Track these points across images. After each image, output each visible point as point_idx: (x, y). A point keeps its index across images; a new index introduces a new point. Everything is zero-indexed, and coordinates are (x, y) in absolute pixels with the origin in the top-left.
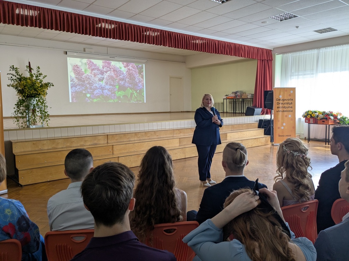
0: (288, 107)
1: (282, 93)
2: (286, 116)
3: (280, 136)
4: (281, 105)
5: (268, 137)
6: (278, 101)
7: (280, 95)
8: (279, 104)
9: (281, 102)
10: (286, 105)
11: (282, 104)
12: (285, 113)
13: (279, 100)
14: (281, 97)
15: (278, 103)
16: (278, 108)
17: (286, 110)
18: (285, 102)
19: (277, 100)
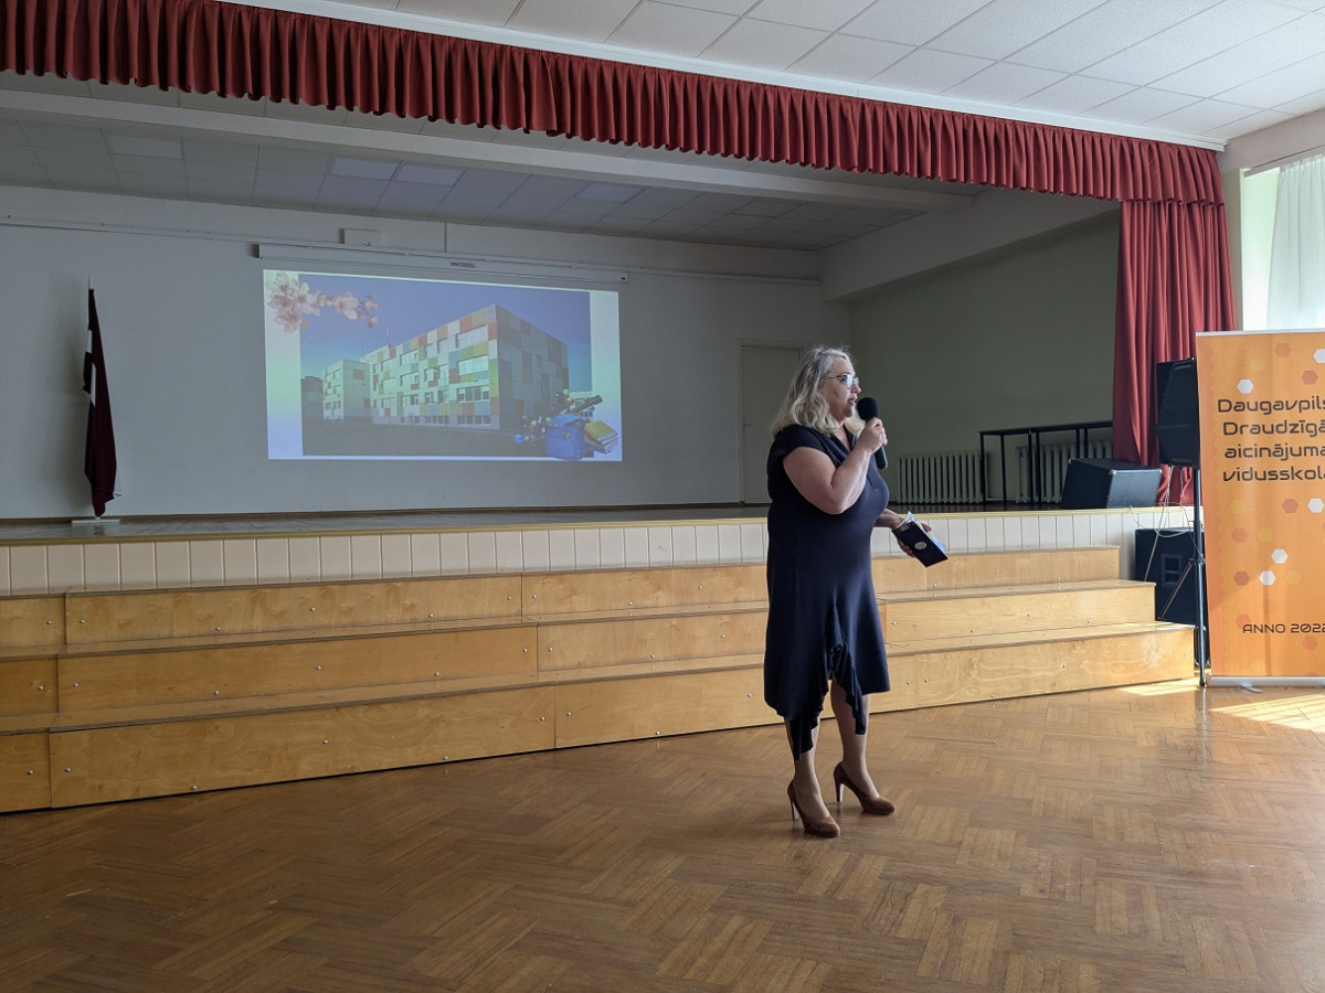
0: (1302, 452)
1: (1255, 365)
2: (1291, 506)
3: (1248, 628)
4: (1249, 440)
5: (1179, 636)
6: (1231, 416)
7: (1240, 374)
8: (1239, 429)
9: (1250, 418)
10: (1285, 440)
11: (1258, 429)
12: (1285, 489)
13: (1240, 406)
14: (1247, 387)
15: (1231, 428)
16: (1231, 453)
17: (1286, 466)
18: (1279, 417)
19: (1225, 406)
